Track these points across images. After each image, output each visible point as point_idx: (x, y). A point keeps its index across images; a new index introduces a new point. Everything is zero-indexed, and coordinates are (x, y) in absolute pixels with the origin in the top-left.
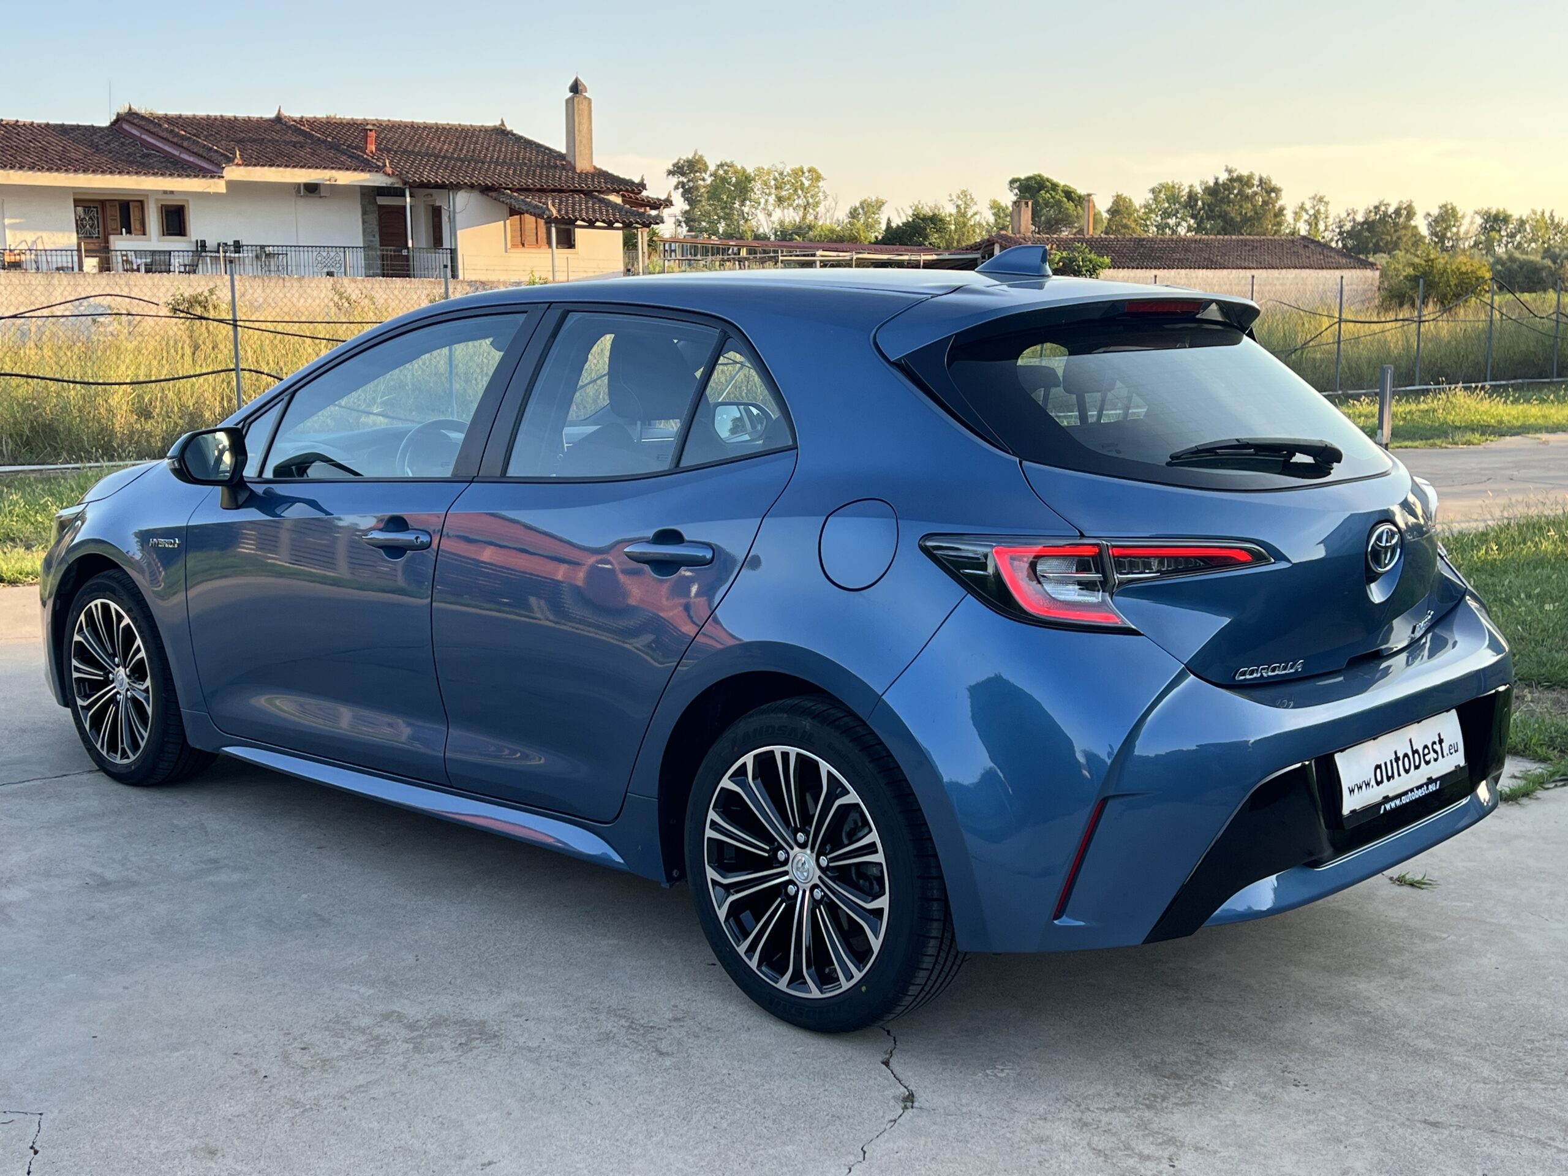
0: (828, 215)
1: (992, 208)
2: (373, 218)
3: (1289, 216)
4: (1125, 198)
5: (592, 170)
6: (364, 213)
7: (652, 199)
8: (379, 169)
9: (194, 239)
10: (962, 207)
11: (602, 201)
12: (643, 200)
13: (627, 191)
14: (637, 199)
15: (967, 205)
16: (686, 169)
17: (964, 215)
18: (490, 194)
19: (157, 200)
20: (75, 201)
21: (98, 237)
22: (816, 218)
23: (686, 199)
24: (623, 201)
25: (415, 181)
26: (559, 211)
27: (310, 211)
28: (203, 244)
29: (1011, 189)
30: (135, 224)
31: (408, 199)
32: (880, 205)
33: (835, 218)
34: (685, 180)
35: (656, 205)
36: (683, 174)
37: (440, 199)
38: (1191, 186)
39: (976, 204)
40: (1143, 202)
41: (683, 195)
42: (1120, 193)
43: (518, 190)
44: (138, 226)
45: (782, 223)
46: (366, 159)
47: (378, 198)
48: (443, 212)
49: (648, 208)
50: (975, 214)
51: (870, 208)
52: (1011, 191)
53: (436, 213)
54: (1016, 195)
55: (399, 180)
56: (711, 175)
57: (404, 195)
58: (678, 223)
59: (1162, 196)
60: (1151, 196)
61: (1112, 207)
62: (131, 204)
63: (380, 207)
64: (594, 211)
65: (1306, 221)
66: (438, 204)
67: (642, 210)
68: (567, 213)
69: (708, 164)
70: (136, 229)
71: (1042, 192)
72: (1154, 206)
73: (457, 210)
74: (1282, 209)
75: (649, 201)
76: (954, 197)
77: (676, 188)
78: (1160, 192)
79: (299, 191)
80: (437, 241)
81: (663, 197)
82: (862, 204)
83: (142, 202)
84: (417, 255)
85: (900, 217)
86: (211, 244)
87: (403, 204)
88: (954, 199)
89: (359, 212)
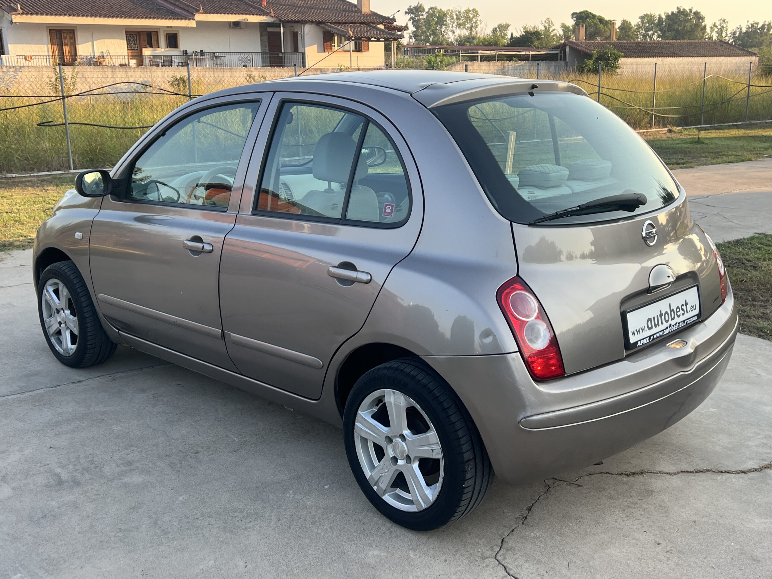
0: (482, 32)
1: (562, 27)
2: (266, 38)
3: (708, 30)
4: (627, 21)
5: (370, 13)
6: (261, 36)
7: (399, 26)
8: (267, 14)
9: (182, 50)
10: (547, 27)
11: (374, 28)
12: (394, 27)
13: (387, 22)
14: (391, 26)
15: (550, 26)
16: (414, 11)
17: (548, 31)
18: (321, 25)
19: (164, 31)
20: (126, 32)
21: (137, 49)
22: (476, 33)
23: (414, 26)
24: (385, 27)
25: (285, 19)
26: (354, 33)
27: (235, 34)
28: (186, 51)
29: (572, 18)
30: (154, 43)
31: (282, 28)
32: (507, 26)
33: (486, 33)
34: (414, 16)
35: (400, 29)
36: (413, 13)
37: (296, 28)
38: (660, 15)
39: (554, 25)
40: (636, 23)
41: (413, 23)
42: (625, 19)
43: (335, 23)
44: (156, 44)
45: (460, 36)
46: (262, 9)
47: (268, 28)
48: (298, 34)
49: (396, 31)
50: (554, 30)
51: (503, 28)
53: (295, 36)
54: (575, 21)
55: (278, 20)
56: (426, 13)
57: (279, 26)
58: (411, 37)
59: (646, 20)
60: (640, 20)
61: (620, 26)
62: (152, 33)
63: (269, 32)
64: (370, 33)
65: (716, 32)
66: (295, 31)
67: (393, 32)
68: (357, 34)
69: (425, 7)
70: (155, 45)
71: (588, 19)
72: (641, 25)
73: (305, 34)
74: (705, 26)
75: (397, 27)
76: (544, 22)
77: (410, 20)
78: (644, 18)
79: (229, 25)
80: (296, 49)
81: (404, 25)
82: (498, 26)
83: (157, 32)
84: (286, 56)
85: (517, 32)
86: (190, 52)
87: (279, 31)
88: (544, 23)
89: (259, 35)
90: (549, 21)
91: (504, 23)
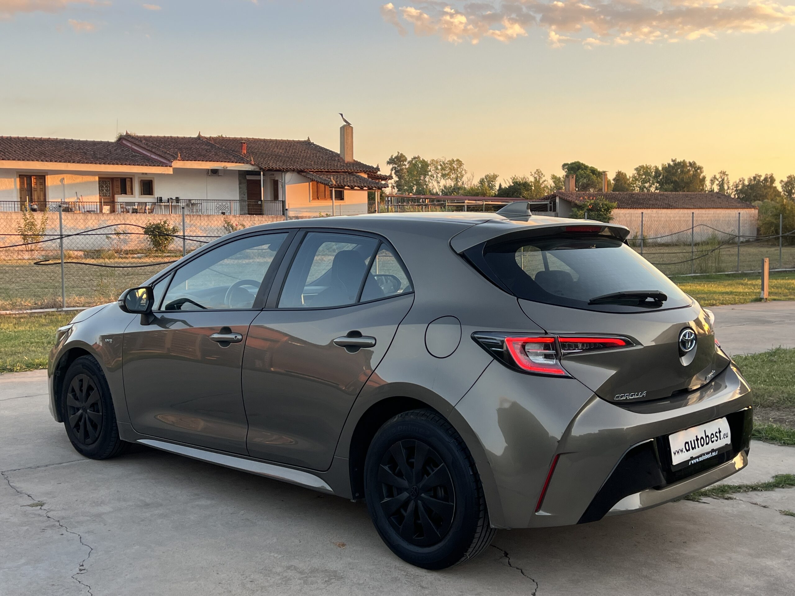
0: (469, 183)
1: (553, 178)
2: (245, 186)
3: (708, 182)
4: (623, 173)
5: (353, 162)
6: (240, 184)
7: (383, 175)
8: (248, 163)
9: (156, 197)
10: (537, 178)
11: (358, 177)
12: (378, 176)
13: (370, 172)
14: (375, 176)
15: (540, 177)
17: (539, 181)
18: (302, 174)
19: (140, 177)
20: (100, 177)
21: (109, 196)
22: (462, 184)
23: (398, 176)
24: (368, 176)
25: (266, 168)
26: (336, 182)
27: (212, 182)
28: (161, 199)
30: (128, 189)
31: (262, 176)
32: (496, 177)
33: (472, 184)
34: (396, 166)
35: (385, 178)
37: (278, 176)
39: (544, 176)
40: (631, 175)
41: (395, 173)
42: (620, 171)
43: (316, 172)
45: (445, 187)
46: (242, 157)
47: (247, 176)
48: (279, 182)
49: (380, 180)
50: (545, 181)
51: (491, 179)
52: (564, 170)
53: (276, 183)
54: (566, 172)
55: (258, 168)
56: (409, 163)
57: (260, 175)
58: (393, 187)
59: (642, 172)
60: (636, 172)
61: (615, 178)
62: (127, 179)
63: (248, 180)
64: (354, 182)
65: (717, 184)
66: (276, 179)
67: (377, 181)
68: (340, 183)
70: (128, 192)
71: (579, 169)
72: (638, 177)
73: (286, 182)
74: (703, 178)
75: (381, 177)
78: (641, 170)
79: (208, 173)
80: (275, 197)
81: (388, 174)
82: (486, 177)
83: (132, 178)
84: (265, 203)
85: (506, 183)
86: (165, 199)
87: (259, 179)
88: (534, 174)
89: (238, 183)
90: (538, 172)
91: (492, 174)
